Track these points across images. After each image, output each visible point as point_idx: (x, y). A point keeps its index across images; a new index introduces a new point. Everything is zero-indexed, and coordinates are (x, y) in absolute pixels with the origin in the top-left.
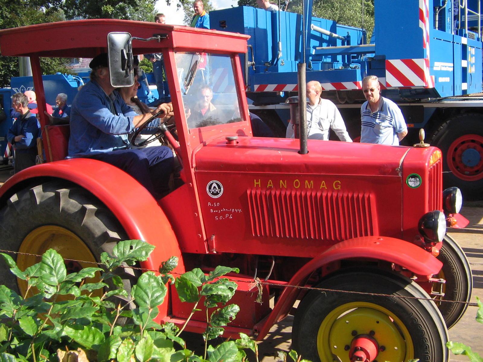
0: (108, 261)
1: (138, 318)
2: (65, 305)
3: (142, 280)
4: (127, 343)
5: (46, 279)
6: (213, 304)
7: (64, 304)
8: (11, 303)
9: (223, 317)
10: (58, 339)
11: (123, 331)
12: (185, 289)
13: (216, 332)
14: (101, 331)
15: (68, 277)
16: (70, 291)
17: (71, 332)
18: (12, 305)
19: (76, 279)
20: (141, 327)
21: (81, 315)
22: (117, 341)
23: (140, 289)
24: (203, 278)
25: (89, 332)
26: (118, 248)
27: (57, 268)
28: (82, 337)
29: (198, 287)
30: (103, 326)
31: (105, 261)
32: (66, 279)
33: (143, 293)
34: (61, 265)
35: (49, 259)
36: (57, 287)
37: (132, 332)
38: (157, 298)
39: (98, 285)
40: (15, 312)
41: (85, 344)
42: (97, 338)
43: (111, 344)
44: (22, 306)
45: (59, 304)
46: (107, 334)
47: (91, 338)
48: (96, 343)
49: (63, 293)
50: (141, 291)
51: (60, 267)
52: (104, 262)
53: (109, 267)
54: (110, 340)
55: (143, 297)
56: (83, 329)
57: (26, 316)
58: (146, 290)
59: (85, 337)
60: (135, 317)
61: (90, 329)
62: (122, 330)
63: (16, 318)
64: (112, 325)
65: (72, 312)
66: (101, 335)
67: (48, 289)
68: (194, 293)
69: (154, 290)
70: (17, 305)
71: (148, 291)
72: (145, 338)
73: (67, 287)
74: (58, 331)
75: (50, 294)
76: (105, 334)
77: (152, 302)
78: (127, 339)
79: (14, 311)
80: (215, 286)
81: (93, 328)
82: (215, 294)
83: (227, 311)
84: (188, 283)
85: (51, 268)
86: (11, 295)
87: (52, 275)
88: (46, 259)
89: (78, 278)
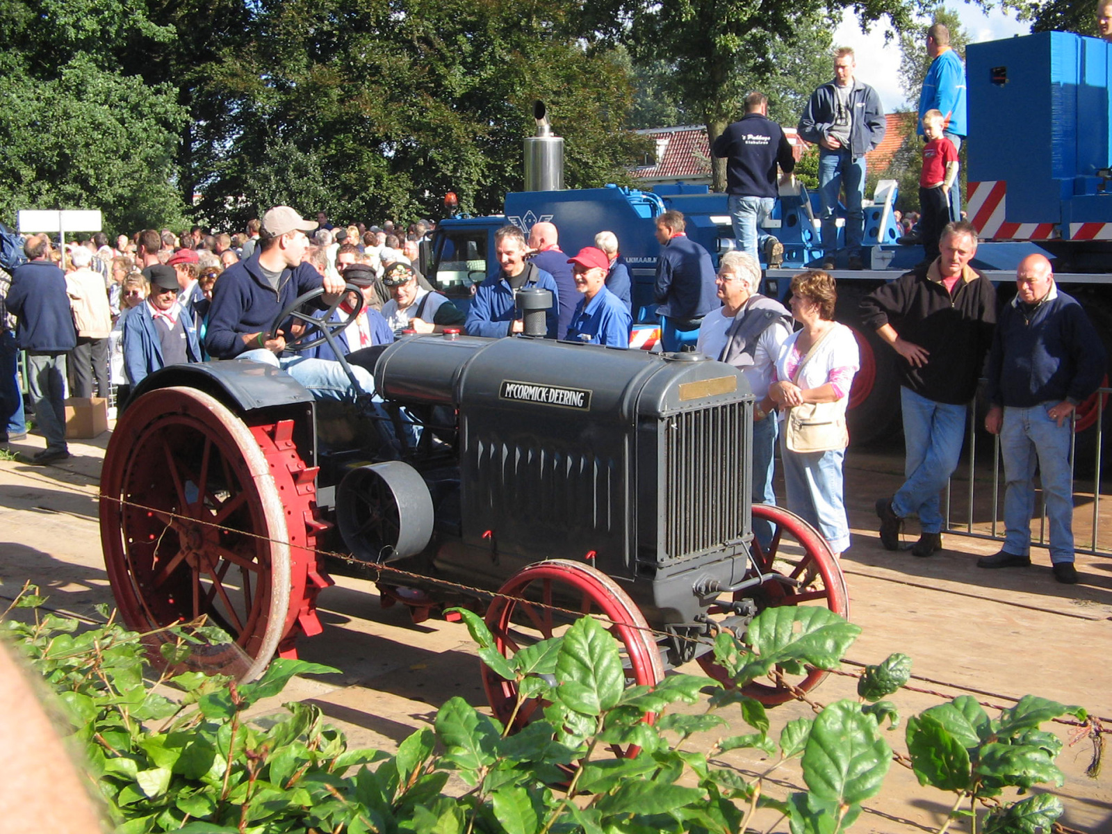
1: (806, 826)
2: (615, 770)
3: (825, 722)
8: (475, 747)
12: (933, 750)
15: (627, 696)
16: (632, 735)
18: (478, 753)
19: (648, 704)
21: (656, 804)
23: (819, 747)
24: (982, 725)
26: (761, 626)
27: (601, 669)
29: (968, 749)
32: (621, 700)
33: (827, 760)
34: (611, 661)
35: (581, 644)
36: (597, 718)
40: (484, 773)
50: (822, 752)
51: (608, 668)
53: (734, 674)
55: (824, 769)
57: (512, 787)
58: (834, 750)
65: (633, 792)
67: (572, 723)
68: (958, 765)
69: (856, 754)
73: (624, 724)
75: (579, 736)
79: (480, 770)
80: (1017, 752)
82: (1017, 774)
83: (1029, 812)
84: (941, 735)
85: (584, 668)
86: (478, 727)
87: (585, 687)
88: (574, 641)
89: (655, 702)
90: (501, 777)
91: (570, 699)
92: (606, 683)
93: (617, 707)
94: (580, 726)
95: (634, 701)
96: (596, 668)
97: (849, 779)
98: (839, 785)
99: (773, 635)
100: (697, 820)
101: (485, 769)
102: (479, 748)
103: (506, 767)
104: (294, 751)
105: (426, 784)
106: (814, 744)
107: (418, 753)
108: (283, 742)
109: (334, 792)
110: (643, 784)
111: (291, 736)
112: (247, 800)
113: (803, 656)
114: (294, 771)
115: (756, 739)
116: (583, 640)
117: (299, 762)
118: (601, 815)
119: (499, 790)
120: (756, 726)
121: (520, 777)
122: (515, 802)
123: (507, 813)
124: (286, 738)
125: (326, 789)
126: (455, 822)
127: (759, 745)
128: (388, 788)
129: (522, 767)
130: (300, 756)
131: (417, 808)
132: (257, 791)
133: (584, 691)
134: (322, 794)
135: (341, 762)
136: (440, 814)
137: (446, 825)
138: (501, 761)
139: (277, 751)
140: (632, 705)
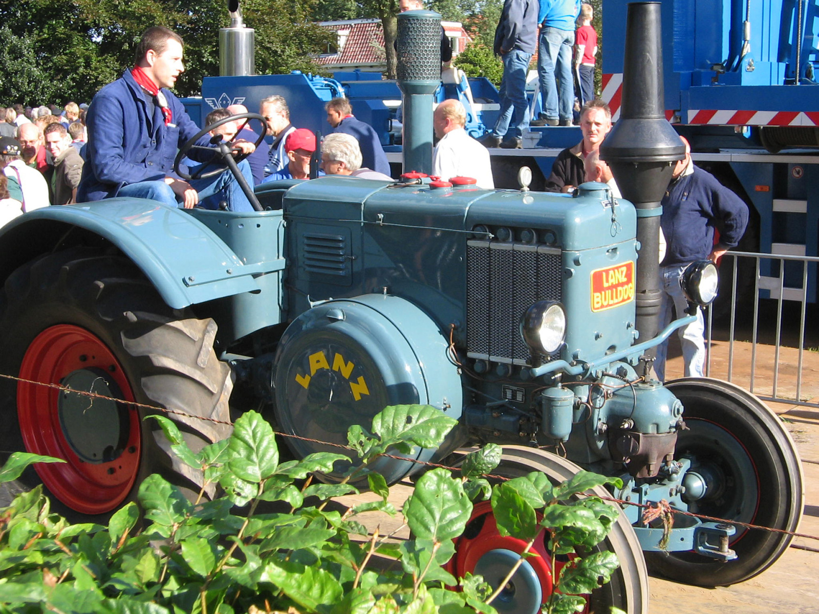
0: (361, 443)
1: (410, 559)
2: (272, 522)
3: (425, 484)
4: (385, 606)
5: (238, 467)
6: (567, 548)
7: (270, 519)
8: (169, 509)
9: (583, 575)
10: (252, 585)
11: (379, 581)
12: (511, 510)
13: (568, 605)
14: (338, 578)
15: (280, 469)
16: (283, 494)
17: (279, 576)
18: (171, 514)
19: (295, 473)
20: (415, 578)
21: (300, 542)
22: (366, 601)
23: (419, 502)
24: (548, 492)
25: (314, 578)
26: (382, 419)
27: (262, 449)
28: (299, 586)
29: (535, 509)
30: (343, 569)
31: (355, 442)
32: (276, 471)
33: (425, 510)
34: (269, 443)
35: (247, 430)
36: (259, 484)
37: (396, 586)
38: (452, 522)
39: (339, 488)
40: (175, 528)
41: (303, 602)
42: (327, 591)
43: (353, 605)
44: (190, 517)
45: (260, 518)
46: (348, 587)
47: (316, 591)
48: (326, 601)
49: (269, 497)
50: (422, 506)
51: (267, 448)
52: (354, 445)
53: (362, 454)
54: (352, 597)
55: (423, 517)
56: (302, 571)
57: (196, 537)
58: (430, 504)
59: (305, 587)
60: (406, 558)
61: (315, 573)
62: (377, 579)
63: (176, 540)
64: (359, 569)
65: (283, 535)
66: (337, 587)
67: (241, 489)
68: (528, 521)
69: (446, 507)
70: (182, 514)
71: (434, 506)
72: (421, 599)
73: (277, 488)
74: (252, 570)
75: (245, 497)
76: (343, 585)
77: (441, 529)
78: (385, 597)
79: (173, 526)
80: (570, 510)
81: (322, 571)
82: (569, 525)
83: (594, 565)
84: (516, 498)
85: (249, 448)
86: (171, 494)
87: (250, 462)
88: (241, 429)
89: (300, 471)
90: (188, 531)
91: (238, 470)
92: (265, 459)
93: (273, 476)
94: (246, 490)
95: (285, 471)
96: (258, 448)
97: (440, 524)
98: (433, 529)
99: (391, 425)
100: (332, 558)
101: (176, 525)
102: (172, 510)
103: (192, 523)
104: (28, 524)
105: (132, 545)
106: (416, 500)
107: (125, 522)
108: (22, 510)
109: (62, 546)
111: (28, 507)
113: (410, 439)
114: (28, 540)
115: (381, 504)
116: (248, 428)
117: (32, 533)
119: (187, 539)
120: (380, 494)
121: (202, 530)
122: (199, 548)
123: (192, 556)
124: (24, 507)
125: (55, 544)
126: (154, 563)
127: (383, 508)
128: (103, 550)
129: (204, 522)
130: (33, 529)
131: (126, 558)
133: (248, 465)
134: (53, 547)
135: (65, 534)
137: (147, 564)
138: (188, 519)
139: (18, 516)
140: (284, 473)
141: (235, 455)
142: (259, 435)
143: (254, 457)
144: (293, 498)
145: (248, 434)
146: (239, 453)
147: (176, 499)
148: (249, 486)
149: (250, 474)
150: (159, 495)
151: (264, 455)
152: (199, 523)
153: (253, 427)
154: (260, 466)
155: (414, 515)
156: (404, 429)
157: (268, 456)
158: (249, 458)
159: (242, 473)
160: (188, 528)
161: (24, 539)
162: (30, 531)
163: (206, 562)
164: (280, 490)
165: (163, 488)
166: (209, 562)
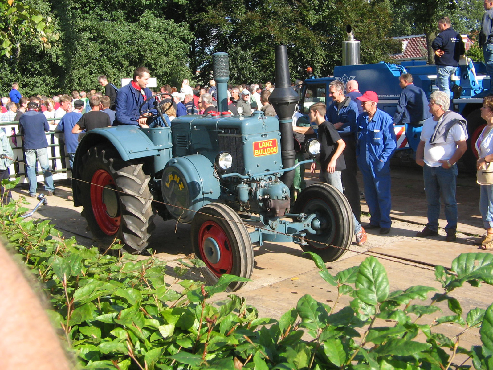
1: (482, 364)
5: (363, 295)
8: (316, 319)
18: (317, 322)
19: (401, 300)
21: (405, 351)
23: (489, 324)
26: (458, 262)
27: (378, 282)
30: (432, 366)
32: (388, 297)
40: (320, 332)
44: (330, 326)
45: (376, 330)
56: (405, 367)
57: (333, 339)
65: (393, 344)
67: (364, 309)
70: (324, 323)
73: (389, 310)
75: (367, 315)
79: (319, 330)
86: (317, 309)
87: (370, 291)
88: (365, 268)
89: (405, 299)
90: (328, 334)
91: (362, 297)
92: (381, 289)
93: (386, 301)
94: (368, 310)
95: (394, 298)
96: (376, 282)
99: (464, 267)
100: (426, 359)
101: (321, 330)
102: (318, 319)
103: (331, 329)
104: (231, 318)
105: (293, 336)
106: (486, 322)
107: (289, 320)
108: (224, 314)
109: (248, 339)
110: (399, 340)
111: (228, 312)
112: (207, 341)
113: (480, 278)
114: (231, 327)
115: (455, 318)
116: (369, 268)
117: (234, 323)
118: (377, 355)
119: (327, 340)
120: (455, 312)
121: (338, 334)
122: (335, 347)
123: (331, 352)
124: (226, 312)
125: (244, 338)
126: (305, 355)
127: (457, 321)
128: (275, 337)
129: (339, 329)
130: (234, 320)
131: (288, 348)
132: (212, 337)
133: (369, 293)
134: (242, 340)
135: (253, 324)
136: (299, 351)
137: (301, 358)
138: (329, 326)
139: (222, 318)
140: (394, 300)
141: (360, 286)
142: (376, 273)
143: (373, 288)
144: (400, 318)
145: (369, 272)
146: (363, 285)
147: (321, 312)
148: (369, 307)
149: (370, 299)
150: (310, 310)
151: (380, 286)
152: (336, 330)
153: (372, 268)
154: (377, 294)
155: (485, 333)
156: (473, 269)
157: (382, 287)
158: (369, 288)
159: (365, 298)
160: (328, 332)
161: (229, 327)
162: (233, 322)
163: (340, 357)
164: (391, 312)
165: (313, 304)
166: (342, 357)
